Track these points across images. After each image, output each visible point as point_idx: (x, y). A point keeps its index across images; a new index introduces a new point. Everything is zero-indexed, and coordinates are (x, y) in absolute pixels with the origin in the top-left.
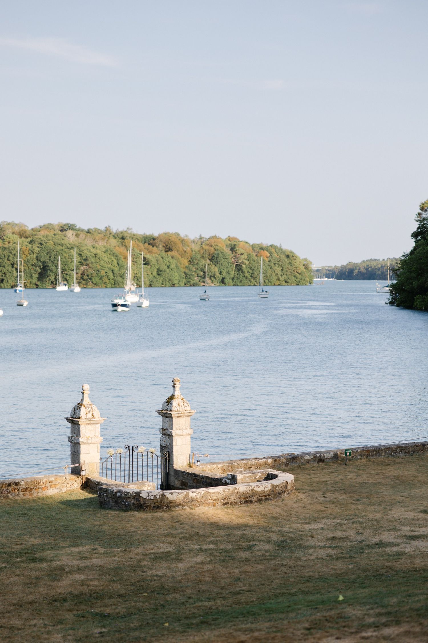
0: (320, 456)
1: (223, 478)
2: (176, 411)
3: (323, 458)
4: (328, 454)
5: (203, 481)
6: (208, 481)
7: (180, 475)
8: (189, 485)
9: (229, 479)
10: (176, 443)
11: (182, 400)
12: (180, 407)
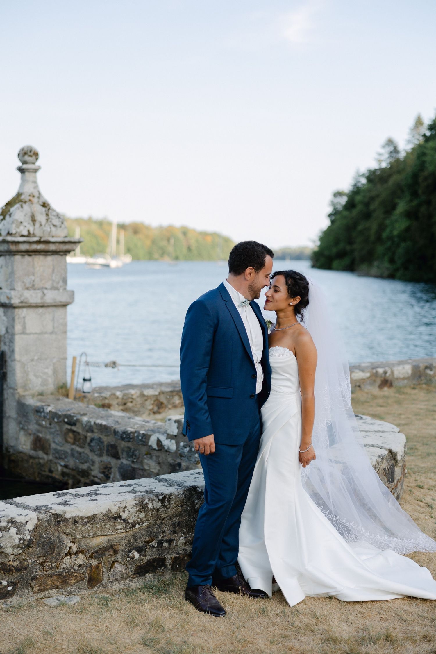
0: (385, 373)
1: (154, 431)
2: (22, 236)
3: (390, 378)
4: (400, 368)
5: (92, 440)
6: (104, 439)
7: (32, 417)
8: (55, 450)
9: (170, 437)
10: (24, 327)
11: (44, 209)
12: (37, 225)
